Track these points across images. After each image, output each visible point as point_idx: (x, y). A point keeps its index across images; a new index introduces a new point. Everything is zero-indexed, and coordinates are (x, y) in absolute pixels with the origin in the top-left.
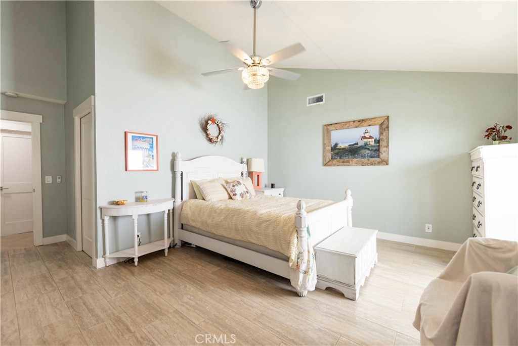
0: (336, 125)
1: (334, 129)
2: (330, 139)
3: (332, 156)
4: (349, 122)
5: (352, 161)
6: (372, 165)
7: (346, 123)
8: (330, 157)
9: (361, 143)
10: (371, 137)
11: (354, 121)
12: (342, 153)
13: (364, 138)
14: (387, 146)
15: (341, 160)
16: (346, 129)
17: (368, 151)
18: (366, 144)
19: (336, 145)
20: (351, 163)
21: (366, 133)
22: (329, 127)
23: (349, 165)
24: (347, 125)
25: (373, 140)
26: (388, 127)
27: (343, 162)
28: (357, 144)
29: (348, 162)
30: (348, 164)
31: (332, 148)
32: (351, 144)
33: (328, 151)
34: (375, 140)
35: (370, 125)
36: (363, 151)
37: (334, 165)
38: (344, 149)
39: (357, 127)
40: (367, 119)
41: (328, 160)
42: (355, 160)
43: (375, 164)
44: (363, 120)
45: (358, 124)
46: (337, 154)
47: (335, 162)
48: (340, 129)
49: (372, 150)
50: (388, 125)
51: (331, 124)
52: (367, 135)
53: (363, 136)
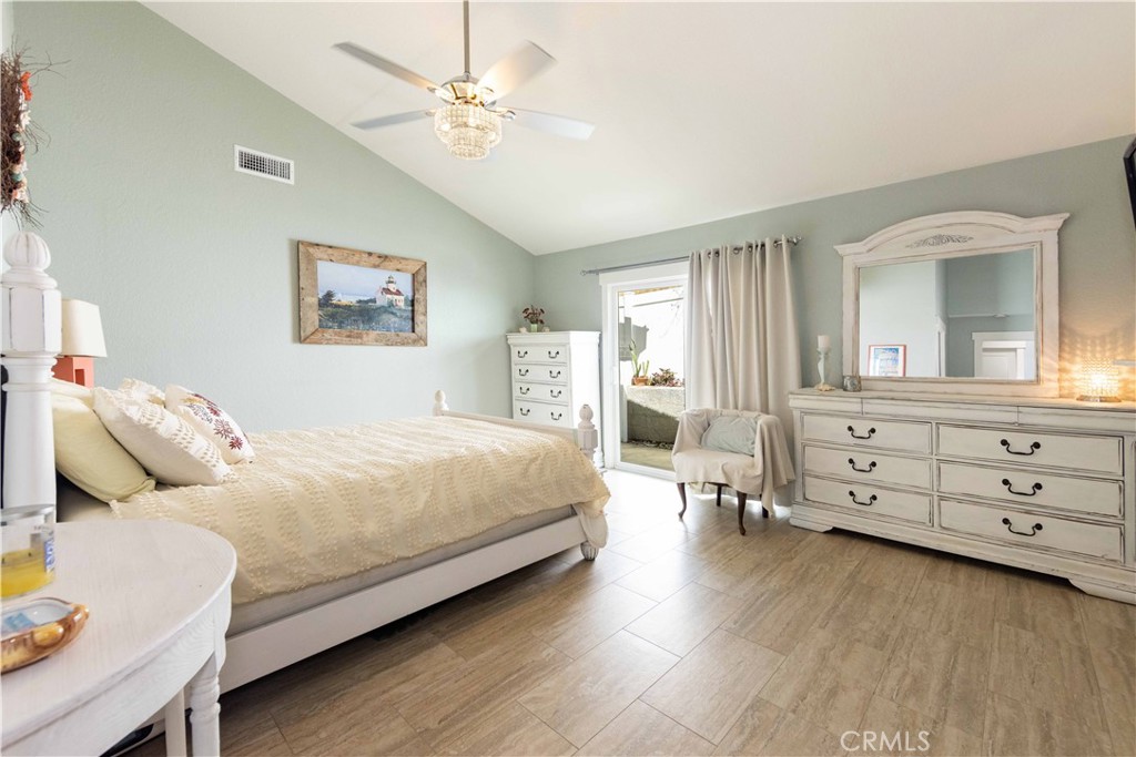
0: (330, 251)
1: (326, 257)
2: (316, 280)
3: (320, 321)
4: (361, 252)
5: (367, 334)
6: (403, 344)
7: (354, 252)
8: (317, 323)
9: (382, 300)
10: (398, 293)
11: (370, 254)
12: (344, 315)
13: (387, 291)
14: (425, 314)
15: (343, 331)
16: (353, 264)
17: (394, 319)
18: (391, 304)
19: (329, 295)
20: (365, 338)
21: (390, 282)
22: (311, 250)
23: (361, 344)
24: (356, 258)
25: (402, 298)
26: (425, 281)
27: (349, 336)
28: (374, 301)
29: (359, 336)
30: (359, 341)
31: (320, 300)
32: (362, 298)
33: (311, 306)
34: (405, 300)
35: (398, 270)
36: (385, 317)
37: (328, 342)
38: (348, 307)
39: (375, 266)
40: (394, 258)
41: (310, 330)
42: (373, 334)
43: (408, 344)
44: (386, 257)
45: (378, 261)
46: (332, 317)
47: (328, 334)
48: (340, 261)
49: (401, 317)
50: (426, 277)
51: (317, 245)
52: (392, 287)
53: (385, 286)
